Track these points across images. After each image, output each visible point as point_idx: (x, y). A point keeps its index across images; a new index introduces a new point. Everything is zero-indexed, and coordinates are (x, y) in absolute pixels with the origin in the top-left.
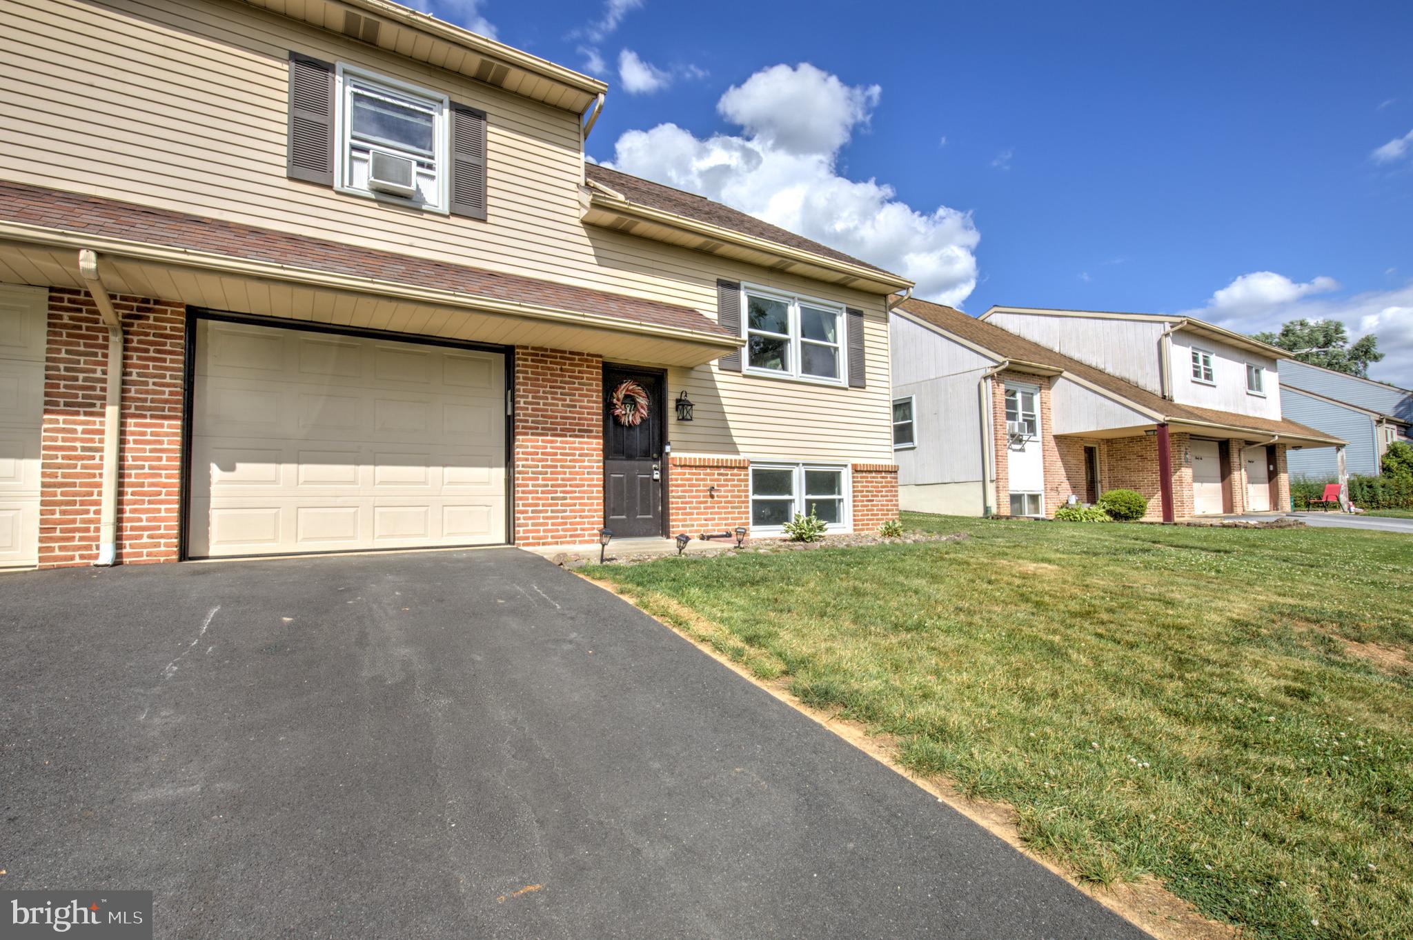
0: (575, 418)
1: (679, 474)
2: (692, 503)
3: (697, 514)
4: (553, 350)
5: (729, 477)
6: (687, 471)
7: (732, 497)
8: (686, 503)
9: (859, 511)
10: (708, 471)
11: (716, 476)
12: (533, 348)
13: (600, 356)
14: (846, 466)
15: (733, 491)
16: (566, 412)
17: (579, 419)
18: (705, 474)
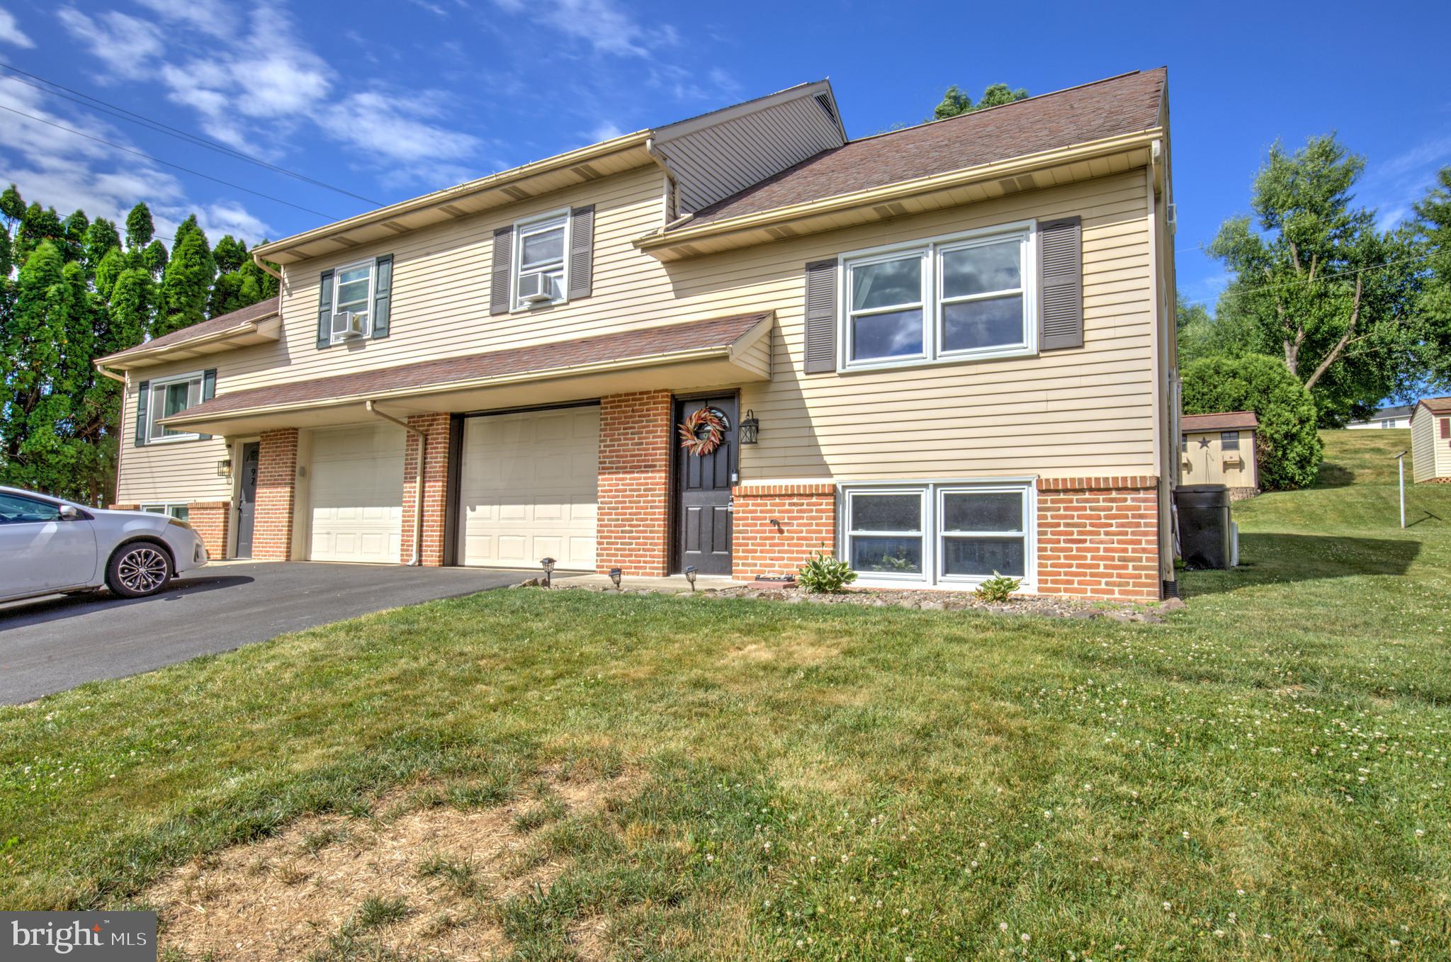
0: (641, 455)
1: (741, 505)
2: (755, 538)
3: (762, 552)
4: (627, 395)
5: (805, 507)
6: (750, 502)
7: (808, 532)
8: (749, 538)
9: (1048, 558)
10: (777, 500)
11: (787, 507)
12: (612, 397)
13: (666, 390)
14: (1029, 483)
15: (811, 525)
16: (634, 450)
17: (645, 455)
18: (772, 505)
